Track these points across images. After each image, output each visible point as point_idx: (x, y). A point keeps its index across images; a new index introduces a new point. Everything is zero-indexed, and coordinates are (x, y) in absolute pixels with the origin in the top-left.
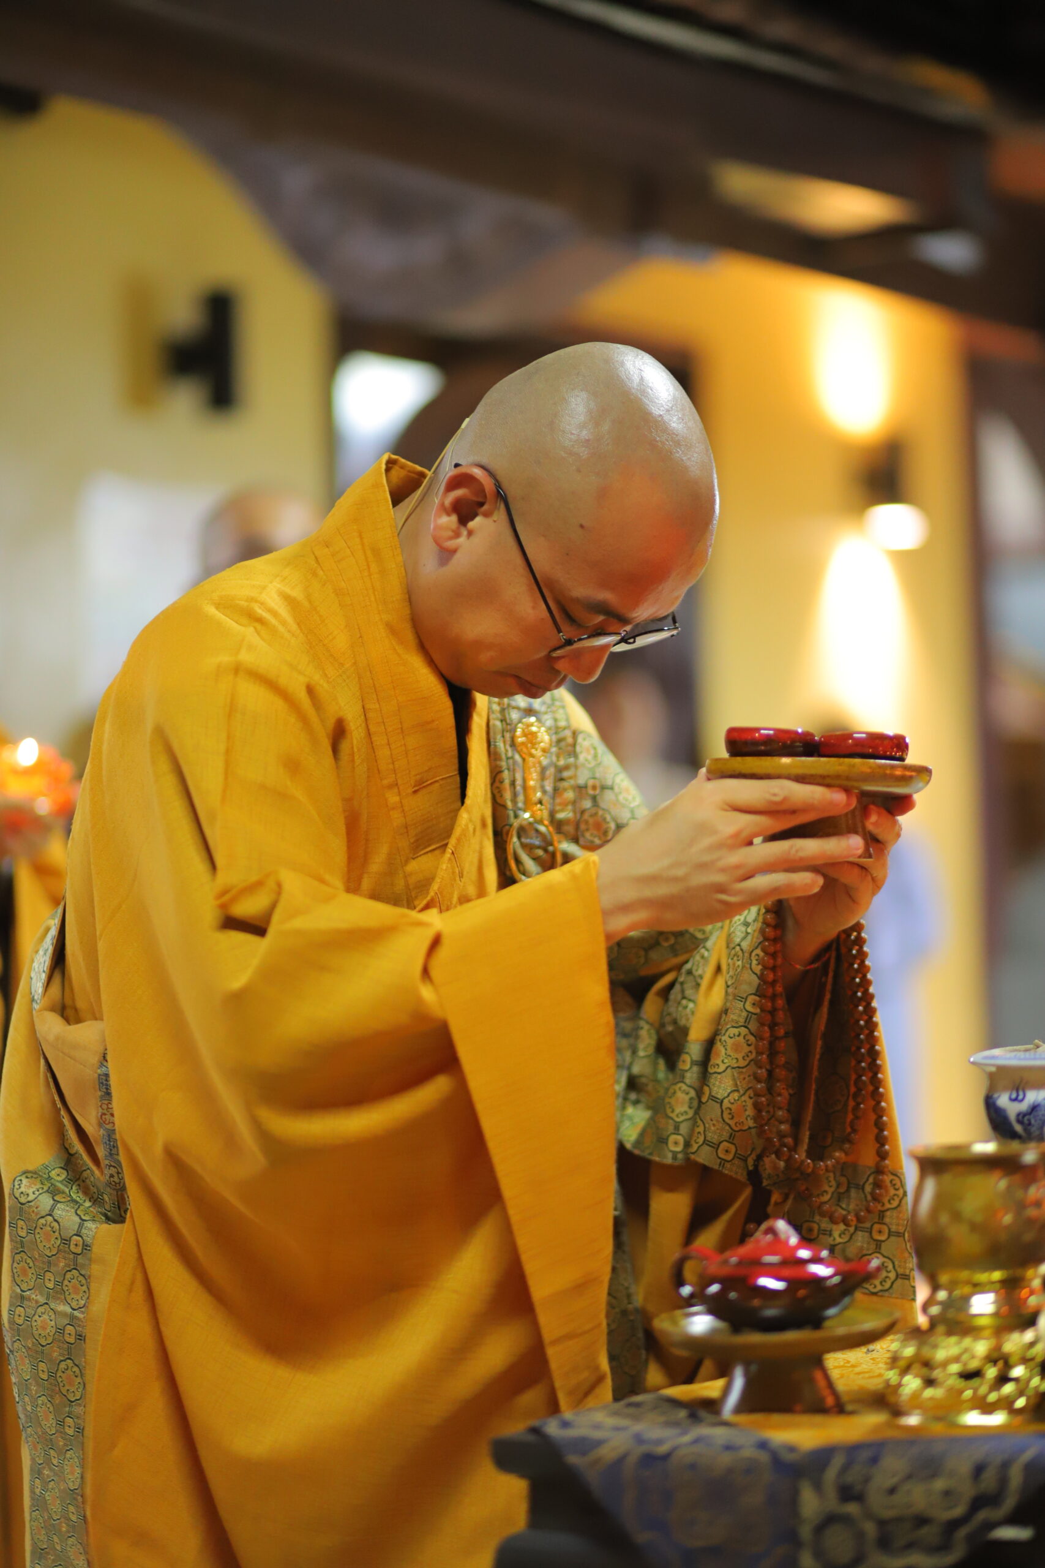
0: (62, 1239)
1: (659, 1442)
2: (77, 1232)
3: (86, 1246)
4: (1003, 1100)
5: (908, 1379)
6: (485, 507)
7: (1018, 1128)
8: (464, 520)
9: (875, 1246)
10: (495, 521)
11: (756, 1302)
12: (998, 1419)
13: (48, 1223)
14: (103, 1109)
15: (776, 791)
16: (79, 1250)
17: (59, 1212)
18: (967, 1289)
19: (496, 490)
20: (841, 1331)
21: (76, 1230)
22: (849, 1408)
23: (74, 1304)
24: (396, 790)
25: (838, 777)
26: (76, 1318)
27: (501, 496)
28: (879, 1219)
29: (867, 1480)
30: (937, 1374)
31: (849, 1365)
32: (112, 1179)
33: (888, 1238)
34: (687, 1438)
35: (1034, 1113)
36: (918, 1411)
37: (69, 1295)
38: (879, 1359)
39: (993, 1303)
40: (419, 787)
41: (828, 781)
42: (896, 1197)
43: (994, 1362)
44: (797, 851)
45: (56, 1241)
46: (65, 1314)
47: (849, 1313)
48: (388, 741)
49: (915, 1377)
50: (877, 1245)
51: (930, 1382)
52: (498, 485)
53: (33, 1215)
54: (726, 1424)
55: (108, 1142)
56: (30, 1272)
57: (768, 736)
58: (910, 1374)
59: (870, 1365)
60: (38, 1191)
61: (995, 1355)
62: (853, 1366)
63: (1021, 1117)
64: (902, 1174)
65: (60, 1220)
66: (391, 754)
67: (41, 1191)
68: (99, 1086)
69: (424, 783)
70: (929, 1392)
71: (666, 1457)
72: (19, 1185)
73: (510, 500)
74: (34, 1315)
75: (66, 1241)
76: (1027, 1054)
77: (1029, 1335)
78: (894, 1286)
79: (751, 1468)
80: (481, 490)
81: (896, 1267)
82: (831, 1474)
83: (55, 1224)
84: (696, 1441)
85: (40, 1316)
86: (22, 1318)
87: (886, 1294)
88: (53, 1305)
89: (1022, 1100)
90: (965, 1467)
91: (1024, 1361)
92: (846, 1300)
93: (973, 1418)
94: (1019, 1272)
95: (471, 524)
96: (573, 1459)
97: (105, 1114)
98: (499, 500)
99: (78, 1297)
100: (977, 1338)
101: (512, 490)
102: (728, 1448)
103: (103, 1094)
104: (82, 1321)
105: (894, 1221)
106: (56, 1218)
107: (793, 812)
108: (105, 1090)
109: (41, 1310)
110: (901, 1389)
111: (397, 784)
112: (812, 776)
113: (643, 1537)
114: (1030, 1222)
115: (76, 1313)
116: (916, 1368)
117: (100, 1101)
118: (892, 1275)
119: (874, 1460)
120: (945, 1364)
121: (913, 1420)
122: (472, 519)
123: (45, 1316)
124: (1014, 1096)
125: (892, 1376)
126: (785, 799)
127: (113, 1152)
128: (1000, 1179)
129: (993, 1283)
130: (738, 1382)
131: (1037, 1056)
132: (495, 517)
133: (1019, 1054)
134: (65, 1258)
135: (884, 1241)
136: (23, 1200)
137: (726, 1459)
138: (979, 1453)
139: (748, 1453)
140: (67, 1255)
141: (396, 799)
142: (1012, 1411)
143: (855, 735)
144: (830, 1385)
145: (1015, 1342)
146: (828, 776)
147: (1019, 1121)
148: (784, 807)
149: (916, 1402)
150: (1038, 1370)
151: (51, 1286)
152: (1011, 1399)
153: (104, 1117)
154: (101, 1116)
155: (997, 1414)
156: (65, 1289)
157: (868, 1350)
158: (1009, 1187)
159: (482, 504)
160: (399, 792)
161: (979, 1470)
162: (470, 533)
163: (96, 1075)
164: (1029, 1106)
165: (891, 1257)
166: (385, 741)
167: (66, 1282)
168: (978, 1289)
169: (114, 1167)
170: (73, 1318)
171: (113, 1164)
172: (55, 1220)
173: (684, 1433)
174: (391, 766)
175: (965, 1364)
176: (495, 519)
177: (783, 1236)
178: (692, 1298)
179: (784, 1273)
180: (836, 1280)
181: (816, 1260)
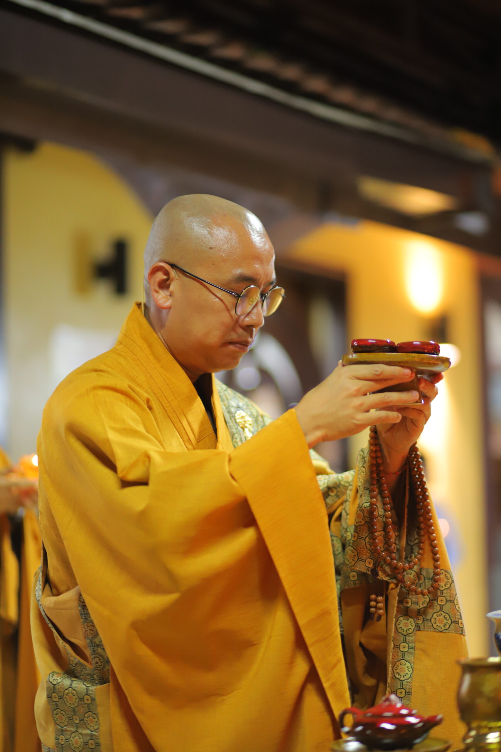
0: (79, 698)
2: (86, 693)
3: (93, 699)
9: (440, 608)
11: (380, 736)
13: (70, 692)
14: (85, 628)
15: (377, 369)
16: (89, 702)
17: (75, 685)
18: (486, 730)
20: (423, 750)
21: (85, 692)
23: (92, 729)
25: (407, 362)
26: (94, 735)
28: (441, 594)
32: (97, 664)
33: (446, 603)
37: (88, 724)
39: (498, 737)
41: (402, 364)
42: (448, 583)
44: (388, 397)
45: (76, 700)
46: (87, 735)
47: (425, 742)
50: (441, 607)
53: (61, 689)
55: (91, 645)
56: (64, 717)
57: (372, 343)
60: (62, 677)
64: (451, 572)
65: (76, 689)
67: (64, 677)
68: (81, 616)
72: (52, 676)
74: (70, 738)
75: (82, 699)
78: (451, 627)
81: (451, 617)
83: (74, 692)
85: (73, 738)
86: (64, 741)
87: (447, 631)
88: (80, 731)
92: (425, 735)
97: (86, 631)
99: (94, 725)
103: (84, 620)
104: (98, 736)
105: (448, 595)
106: (74, 688)
107: (386, 380)
108: (84, 618)
109: (73, 735)
112: (394, 362)
115: (94, 733)
117: (83, 624)
118: (449, 622)
123: (77, 738)
126: (381, 373)
127: (95, 649)
129: (498, 727)
134: (83, 707)
135: (444, 605)
136: (55, 683)
140: (83, 706)
143: (414, 343)
146: (402, 362)
148: (381, 377)
151: (77, 721)
153: (86, 632)
154: (85, 632)
156: (86, 722)
163: (78, 611)
165: (448, 613)
167: (86, 719)
168: (490, 730)
169: (97, 657)
170: (92, 735)
171: (96, 656)
172: (74, 690)
177: (394, 703)
178: (348, 733)
179: (395, 721)
180: (420, 725)
181: (410, 715)
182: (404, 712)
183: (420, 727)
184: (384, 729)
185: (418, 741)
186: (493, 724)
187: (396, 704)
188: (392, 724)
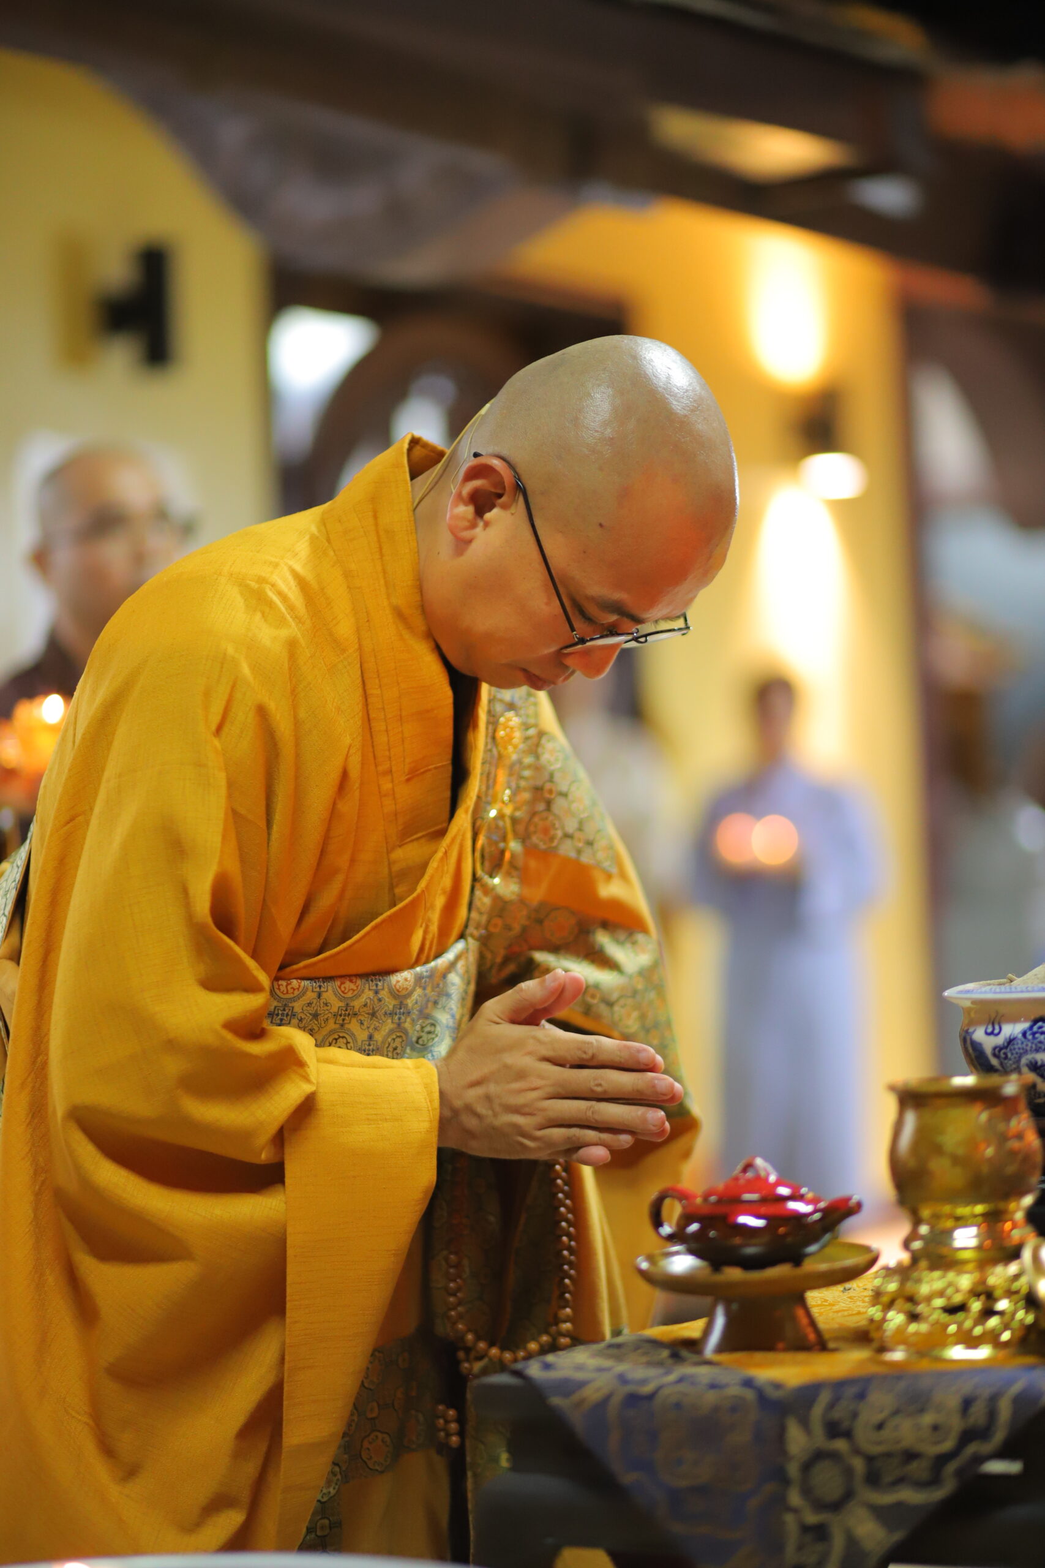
1: (644, 1382)
4: (979, 1034)
5: (891, 1314)
6: (504, 499)
7: (994, 1062)
8: (480, 512)
10: (512, 514)
11: (737, 1240)
12: (983, 1353)
18: (949, 1223)
19: (515, 483)
20: (823, 1267)
22: (831, 1345)
24: (389, 777)
27: (520, 489)
29: (855, 1415)
30: (921, 1308)
31: (827, 1304)
34: (672, 1378)
35: (1011, 1047)
36: (902, 1347)
38: (857, 1298)
39: (976, 1236)
40: (413, 774)
43: (977, 1295)
47: (828, 1251)
48: (387, 728)
49: (898, 1313)
51: (914, 1317)
52: (517, 476)
54: (709, 1363)
58: (893, 1310)
59: (847, 1303)
61: (980, 1289)
62: (831, 1305)
63: (997, 1051)
66: (389, 741)
69: (417, 771)
70: (913, 1327)
71: (651, 1397)
73: (529, 492)
76: (1003, 987)
77: (1013, 1268)
79: (736, 1406)
80: (501, 483)
82: (817, 1411)
84: (680, 1380)
89: (999, 1033)
90: (953, 1402)
91: (1009, 1293)
92: (827, 1237)
93: (958, 1353)
94: (1001, 1205)
95: (488, 516)
96: (556, 1401)
98: (518, 492)
100: (960, 1272)
101: (531, 485)
102: (713, 1386)
110: (886, 1324)
111: (391, 771)
113: (628, 1478)
114: (1013, 1153)
116: (899, 1303)
119: (861, 1396)
120: (929, 1299)
121: (898, 1355)
122: (490, 510)
124: (990, 1030)
125: (875, 1312)
128: (983, 1110)
129: (975, 1216)
130: (720, 1321)
131: (1013, 990)
132: (513, 510)
133: (994, 987)
137: (711, 1397)
138: (966, 1387)
139: (735, 1390)
141: (390, 786)
142: (997, 1344)
144: (813, 1323)
145: (999, 1275)
147: (995, 1055)
149: (901, 1336)
150: (1022, 1303)
152: (997, 1332)
155: (982, 1348)
157: (845, 1289)
158: (990, 1119)
159: (500, 496)
160: (392, 779)
161: (967, 1404)
162: (487, 524)
164: (1006, 1039)
166: (383, 728)
168: (960, 1223)
173: (668, 1373)
174: (387, 753)
175: (949, 1298)
176: (513, 512)
177: (763, 1174)
178: (671, 1238)
179: (763, 1210)
180: (817, 1216)
181: (796, 1197)
182: (783, 1191)
183: (816, 1222)
184: (745, 1226)
185: (812, 1249)
186: (963, 1211)
187: (768, 1175)
188: (758, 1217)
